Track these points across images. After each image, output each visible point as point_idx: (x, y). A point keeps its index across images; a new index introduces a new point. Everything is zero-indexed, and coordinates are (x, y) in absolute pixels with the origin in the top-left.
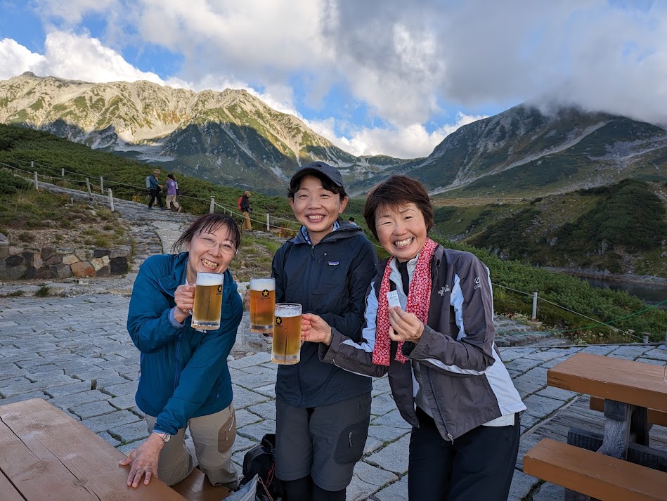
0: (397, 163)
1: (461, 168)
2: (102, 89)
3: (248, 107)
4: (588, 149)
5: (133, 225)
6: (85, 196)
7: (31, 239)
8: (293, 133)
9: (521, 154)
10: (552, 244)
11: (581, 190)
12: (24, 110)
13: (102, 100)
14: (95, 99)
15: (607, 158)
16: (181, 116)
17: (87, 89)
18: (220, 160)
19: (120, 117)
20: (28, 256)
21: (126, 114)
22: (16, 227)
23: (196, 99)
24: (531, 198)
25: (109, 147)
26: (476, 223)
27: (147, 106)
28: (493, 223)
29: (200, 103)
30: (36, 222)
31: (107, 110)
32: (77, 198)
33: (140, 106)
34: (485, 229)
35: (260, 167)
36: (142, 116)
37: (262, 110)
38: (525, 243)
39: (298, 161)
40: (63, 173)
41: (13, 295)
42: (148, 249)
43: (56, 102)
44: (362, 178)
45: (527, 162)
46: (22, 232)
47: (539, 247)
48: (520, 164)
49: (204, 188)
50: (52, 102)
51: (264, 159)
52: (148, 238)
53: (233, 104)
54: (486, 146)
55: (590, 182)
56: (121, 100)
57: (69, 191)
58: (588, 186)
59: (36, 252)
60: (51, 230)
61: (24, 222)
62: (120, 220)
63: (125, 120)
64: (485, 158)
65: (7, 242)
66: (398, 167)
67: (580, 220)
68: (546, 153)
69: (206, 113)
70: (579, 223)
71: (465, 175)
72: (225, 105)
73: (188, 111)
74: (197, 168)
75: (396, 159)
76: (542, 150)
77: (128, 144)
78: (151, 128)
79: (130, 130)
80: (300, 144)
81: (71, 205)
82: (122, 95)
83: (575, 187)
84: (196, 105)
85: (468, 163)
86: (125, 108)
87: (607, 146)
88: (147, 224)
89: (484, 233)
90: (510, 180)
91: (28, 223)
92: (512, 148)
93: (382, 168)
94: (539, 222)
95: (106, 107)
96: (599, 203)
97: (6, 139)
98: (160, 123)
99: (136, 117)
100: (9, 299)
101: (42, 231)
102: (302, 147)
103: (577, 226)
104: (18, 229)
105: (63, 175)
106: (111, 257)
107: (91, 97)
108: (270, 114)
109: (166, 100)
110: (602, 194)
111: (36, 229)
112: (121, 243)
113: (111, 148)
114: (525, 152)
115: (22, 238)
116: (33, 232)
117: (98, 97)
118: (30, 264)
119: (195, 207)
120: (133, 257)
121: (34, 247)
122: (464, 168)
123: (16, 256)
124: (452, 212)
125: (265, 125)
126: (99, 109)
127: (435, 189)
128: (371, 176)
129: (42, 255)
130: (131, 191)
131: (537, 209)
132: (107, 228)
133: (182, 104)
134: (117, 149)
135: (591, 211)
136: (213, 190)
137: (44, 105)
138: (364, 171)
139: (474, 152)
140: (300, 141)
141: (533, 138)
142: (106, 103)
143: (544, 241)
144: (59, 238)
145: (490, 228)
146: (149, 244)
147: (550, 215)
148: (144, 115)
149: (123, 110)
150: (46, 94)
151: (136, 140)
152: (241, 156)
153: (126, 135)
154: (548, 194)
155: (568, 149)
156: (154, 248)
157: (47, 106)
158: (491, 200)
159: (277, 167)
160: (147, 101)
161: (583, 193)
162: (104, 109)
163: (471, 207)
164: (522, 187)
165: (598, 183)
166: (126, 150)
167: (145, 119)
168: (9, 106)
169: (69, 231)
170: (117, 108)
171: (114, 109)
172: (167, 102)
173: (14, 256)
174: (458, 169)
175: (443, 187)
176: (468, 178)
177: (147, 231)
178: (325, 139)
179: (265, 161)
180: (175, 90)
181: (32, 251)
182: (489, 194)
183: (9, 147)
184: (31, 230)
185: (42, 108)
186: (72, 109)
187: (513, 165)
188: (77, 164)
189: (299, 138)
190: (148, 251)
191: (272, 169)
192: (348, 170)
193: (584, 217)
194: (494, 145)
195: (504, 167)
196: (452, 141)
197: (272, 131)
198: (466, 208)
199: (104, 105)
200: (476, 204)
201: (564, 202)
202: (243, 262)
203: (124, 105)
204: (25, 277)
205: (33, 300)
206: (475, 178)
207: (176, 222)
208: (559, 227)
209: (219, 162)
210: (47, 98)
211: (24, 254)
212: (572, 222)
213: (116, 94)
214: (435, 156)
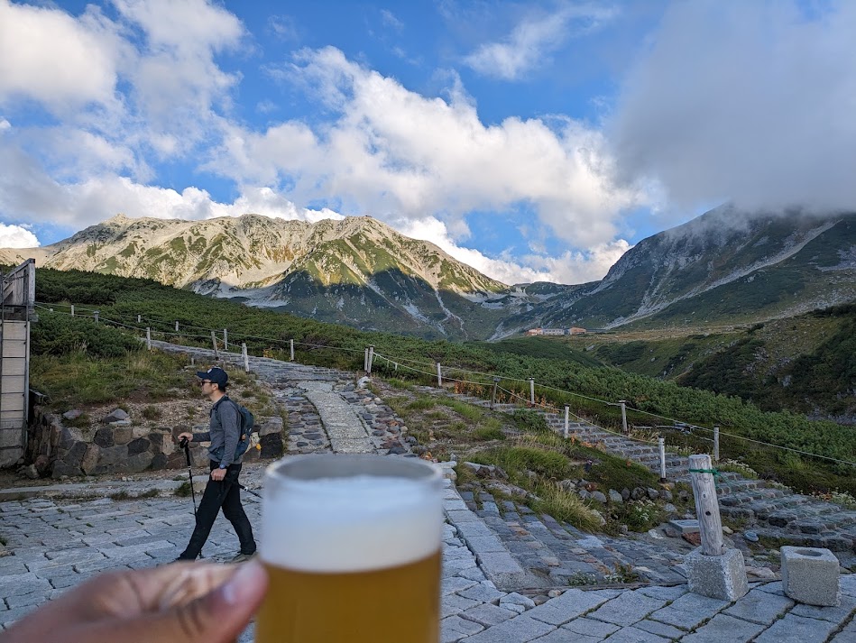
0: (563, 290)
1: (647, 292)
2: (202, 228)
3: (374, 236)
4: (814, 258)
5: (274, 387)
6: (208, 354)
7: (158, 415)
8: (430, 263)
9: (724, 270)
10: (785, 384)
11: (815, 311)
12: (114, 257)
13: (203, 240)
14: (195, 239)
15: (843, 267)
16: (295, 252)
17: (186, 228)
18: (342, 300)
19: (223, 258)
20: (156, 438)
21: (231, 254)
22: (138, 401)
23: (312, 231)
24: (747, 324)
25: (210, 294)
26: (677, 361)
27: (255, 243)
28: (700, 359)
29: (317, 235)
30: (161, 391)
31: (208, 251)
32: (198, 358)
33: (246, 244)
34: (689, 369)
35: (392, 307)
36: (249, 255)
37: (390, 238)
38: (748, 384)
39: (437, 296)
40: (177, 327)
41: (145, 496)
42: (302, 420)
43: (149, 246)
44: (518, 311)
45: (734, 279)
46: (145, 406)
47: (768, 389)
48: (725, 283)
49: (348, 335)
50: (145, 246)
51: (396, 295)
52: (298, 405)
53: (356, 233)
54: (676, 263)
55: (825, 300)
56: (225, 238)
57: (188, 350)
58: (823, 305)
59: (167, 432)
60: (180, 401)
61: (145, 393)
62: (258, 383)
63: (229, 261)
64: (677, 277)
65: (128, 421)
66: (564, 295)
67: (821, 350)
68: (758, 266)
69: (324, 246)
70: (820, 354)
71: (653, 300)
72: (347, 235)
73: (304, 245)
74: (314, 312)
75: (560, 286)
76: (752, 262)
77: (232, 289)
78: (259, 268)
79: (235, 273)
80: (439, 276)
81: (191, 367)
82: (226, 232)
83: (803, 308)
84: (313, 238)
85: (656, 284)
86: (230, 248)
87: (840, 252)
88: (290, 386)
89: (689, 374)
90: (713, 304)
91: (152, 394)
92: (711, 263)
93: (543, 298)
94: (763, 356)
95: (207, 248)
96: (845, 327)
97: (105, 291)
98: (270, 262)
99: (242, 257)
100: (141, 501)
101: (169, 403)
102: (441, 278)
103: (817, 359)
104: (139, 402)
105: (177, 329)
106: (261, 434)
107: (190, 237)
108: (401, 242)
109: (277, 235)
110: (846, 315)
111: (161, 401)
112: (267, 414)
113: (213, 295)
114: (731, 266)
115: (147, 414)
116: (158, 406)
117: (198, 237)
118: (158, 449)
119: (340, 359)
120: (287, 432)
121: (163, 426)
122: (651, 292)
123: (141, 439)
124: (642, 348)
125: (395, 256)
126: (199, 251)
127: (616, 321)
128: (529, 308)
129: (173, 437)
130: (260, 345)
131: (757, 338)
132: (246, 395)
133: (295, 238)
134: (220, 296)
135: (835, 338)
136: (359, 336)
137: (136, 250)
138: (521, 302)
139: (662, 270)
140: (439, 271)
141: (738, 249)
142: (208, 242)
143: (773, 381)
144: (191, 411)
145: (696, 367)
146: (301, 413)
147: (777, 346)
148: (251, 254)
149: (227, 250)
150: (139, 237)
151: (242, 283)
152: (367, 295)
153: (231, 278)
154: (769, 318)
155: (787, 260)
156: (310, 418)
157: (139, 251)
158: (692, 331)
159: (411, 305)
160: (255, 237)
161: (819, 314)
162: (205, 251)
163: (665, 341)
164: (731, 312)
165: (836, 300)
166: (230, 296)
167: (253, 259)
168: (96, 255)
169: (201, 401)
170: (220, 248)
171: (217, 250)
172: (278, 237)
173: (138, 440)
174: (643, 293)
175: (625, 316)
176: (658, 303)
177: (295, 395)
178: (469, 267)
179: (397, 298)
180: (288, 222)
181: (161, 432)
182: (688, 323)
183: (109, 300)
184: (155, 402)
185: (134, 253)
186: (168, 252)
187: (716, 284)
188: (192, 314)
189: (437, 268)
190: (303, 423)
191: (405, 307)
192: (500, 303)
193: (825, 346)
194: (687, 260)
195: (704, 287)
196: (631, 259)
197: (403, 262)
198: (660, 343)
199: (204, 246)
200: (673, 336)
201: (794, 328)
202: (431, 432)
203: (229, 243)
204: (152, 467)
205: (173, 503)
206: (666, 304)
207: (326, 381)
208: (791, 361)
209: (341, 303)
210: (140, 242)
211: (150, 436)
212: (810, 353)
213: (219, 231)
214: (609, 280)
